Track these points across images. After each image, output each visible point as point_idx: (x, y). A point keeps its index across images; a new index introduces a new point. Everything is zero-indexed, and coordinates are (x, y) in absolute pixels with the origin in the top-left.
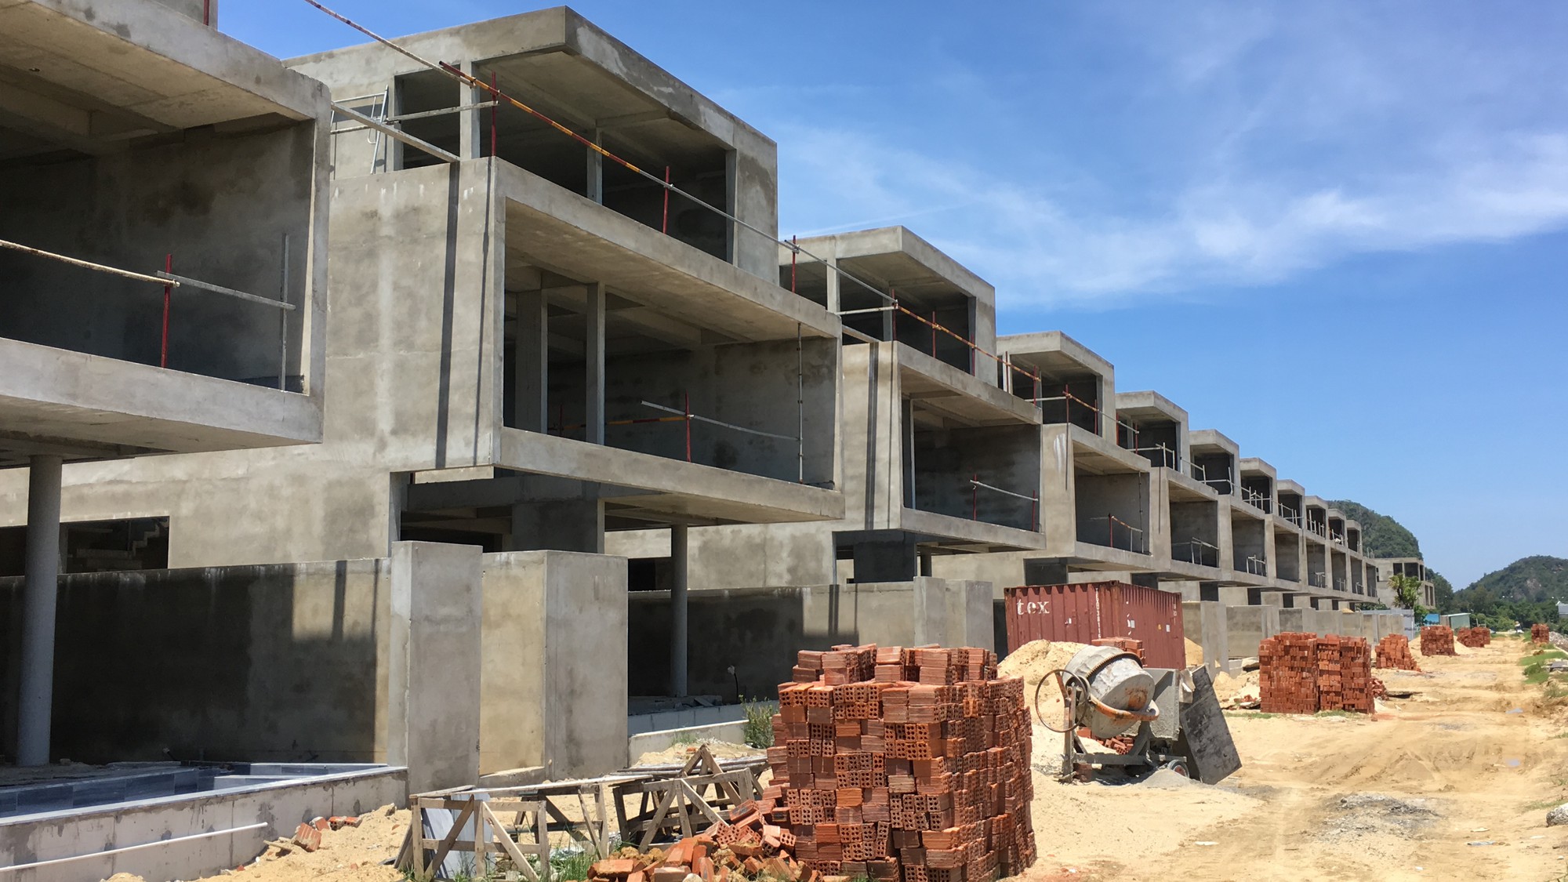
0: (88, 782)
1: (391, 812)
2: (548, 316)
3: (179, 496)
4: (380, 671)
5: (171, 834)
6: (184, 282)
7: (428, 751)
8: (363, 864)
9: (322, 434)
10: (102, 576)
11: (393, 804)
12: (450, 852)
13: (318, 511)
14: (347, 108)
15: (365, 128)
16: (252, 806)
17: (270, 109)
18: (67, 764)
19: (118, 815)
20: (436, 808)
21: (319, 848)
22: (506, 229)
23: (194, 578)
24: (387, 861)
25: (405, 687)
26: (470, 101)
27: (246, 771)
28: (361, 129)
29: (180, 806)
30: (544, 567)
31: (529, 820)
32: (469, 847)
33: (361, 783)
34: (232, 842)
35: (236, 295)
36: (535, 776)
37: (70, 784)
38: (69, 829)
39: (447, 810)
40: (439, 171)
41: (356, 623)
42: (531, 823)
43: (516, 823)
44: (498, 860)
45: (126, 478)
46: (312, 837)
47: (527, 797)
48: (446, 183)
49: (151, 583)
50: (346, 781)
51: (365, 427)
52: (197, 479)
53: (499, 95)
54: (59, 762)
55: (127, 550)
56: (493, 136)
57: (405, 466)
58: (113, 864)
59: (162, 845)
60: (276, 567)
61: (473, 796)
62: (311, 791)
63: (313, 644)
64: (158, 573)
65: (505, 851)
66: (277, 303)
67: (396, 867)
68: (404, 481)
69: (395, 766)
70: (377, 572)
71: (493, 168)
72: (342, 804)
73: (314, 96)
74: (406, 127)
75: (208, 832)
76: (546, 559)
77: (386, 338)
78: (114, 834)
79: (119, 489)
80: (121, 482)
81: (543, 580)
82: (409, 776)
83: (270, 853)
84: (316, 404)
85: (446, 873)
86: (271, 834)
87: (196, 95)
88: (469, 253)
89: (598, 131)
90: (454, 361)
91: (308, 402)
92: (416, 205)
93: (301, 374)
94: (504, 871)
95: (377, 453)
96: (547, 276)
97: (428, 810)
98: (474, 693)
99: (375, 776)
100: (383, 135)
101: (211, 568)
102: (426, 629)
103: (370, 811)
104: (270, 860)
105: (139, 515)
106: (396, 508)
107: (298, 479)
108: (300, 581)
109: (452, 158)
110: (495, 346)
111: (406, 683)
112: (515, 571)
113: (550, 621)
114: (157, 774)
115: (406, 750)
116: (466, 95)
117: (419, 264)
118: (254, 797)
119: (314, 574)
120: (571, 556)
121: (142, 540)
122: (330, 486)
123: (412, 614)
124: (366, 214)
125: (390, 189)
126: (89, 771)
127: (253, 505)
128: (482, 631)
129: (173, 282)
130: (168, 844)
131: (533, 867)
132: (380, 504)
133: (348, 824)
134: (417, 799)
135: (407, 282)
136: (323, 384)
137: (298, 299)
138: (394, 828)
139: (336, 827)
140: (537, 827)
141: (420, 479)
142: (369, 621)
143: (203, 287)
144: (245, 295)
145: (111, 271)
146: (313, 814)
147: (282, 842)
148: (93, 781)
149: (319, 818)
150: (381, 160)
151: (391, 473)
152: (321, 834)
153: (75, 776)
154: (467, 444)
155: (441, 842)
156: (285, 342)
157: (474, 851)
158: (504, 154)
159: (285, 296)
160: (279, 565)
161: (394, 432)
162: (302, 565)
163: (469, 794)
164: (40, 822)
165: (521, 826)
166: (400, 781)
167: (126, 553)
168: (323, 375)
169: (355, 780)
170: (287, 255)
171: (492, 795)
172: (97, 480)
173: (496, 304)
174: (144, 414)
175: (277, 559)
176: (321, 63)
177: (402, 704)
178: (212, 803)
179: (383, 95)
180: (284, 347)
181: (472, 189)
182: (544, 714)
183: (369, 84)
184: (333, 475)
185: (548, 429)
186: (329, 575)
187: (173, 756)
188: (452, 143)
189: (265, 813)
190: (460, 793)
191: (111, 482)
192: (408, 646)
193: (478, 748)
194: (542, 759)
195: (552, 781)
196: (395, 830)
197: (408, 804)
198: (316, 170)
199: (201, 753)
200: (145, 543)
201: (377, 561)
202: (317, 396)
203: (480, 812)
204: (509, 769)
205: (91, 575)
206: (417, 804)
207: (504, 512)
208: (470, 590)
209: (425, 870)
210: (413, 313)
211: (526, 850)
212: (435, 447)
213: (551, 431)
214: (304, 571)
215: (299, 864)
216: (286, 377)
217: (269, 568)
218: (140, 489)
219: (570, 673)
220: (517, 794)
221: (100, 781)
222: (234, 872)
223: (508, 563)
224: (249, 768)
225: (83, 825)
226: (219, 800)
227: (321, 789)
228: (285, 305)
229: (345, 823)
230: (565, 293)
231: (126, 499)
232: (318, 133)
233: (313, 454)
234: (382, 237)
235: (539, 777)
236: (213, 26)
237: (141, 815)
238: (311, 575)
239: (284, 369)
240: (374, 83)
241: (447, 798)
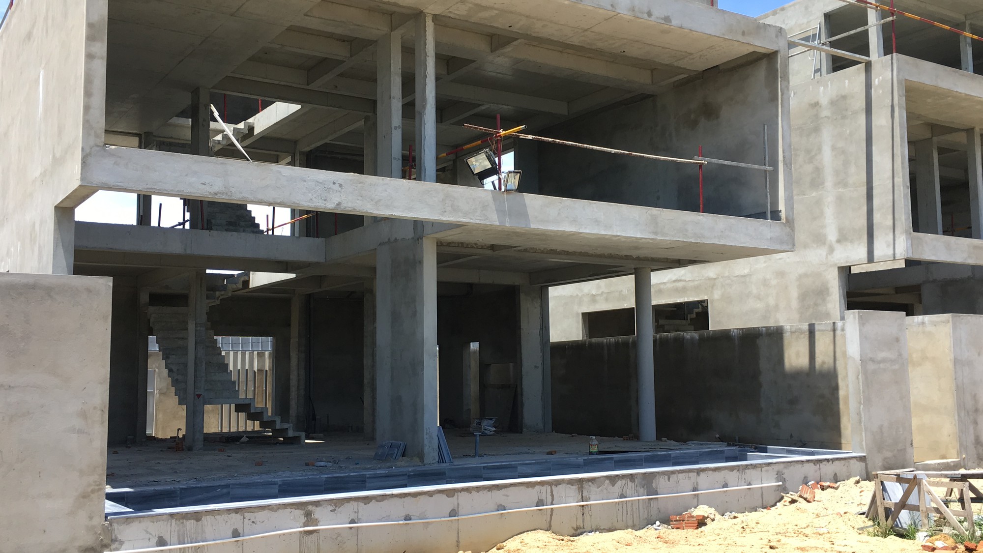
0: (678, 452)
1: (858, 482)
2: (938, 155)
3: (712, 287)
4: (842, 393)
5: (727, 485)
6: (709, 161)
7: (879, 445)
8: (845, 513)
9: (795, 245)
10: (675, 335)
11: (858, 477)
12: (902, 510)
13: (794, 293)
14: (796, 40)
15: (808, 50)
16: (772, 472)
17: (751, 49)
18: (665, 441)
19: (699, 471)
20: (891, 481)
21: (814, 501)
22: (906, 100)
23: (725, 335)
24: (860, 513)
25: (860, 403)
26: (875, 20)
27: (765, 450)
28: (805, 51)
29: (732, 469)
30: (950, 324)
31: (956, 495)
32: (915, 508)
33: (837, 462)
34: (762, 492)
35: (739, 165)
36: (954, 465)
37: (669, 452)
38: (673, 478)
39: (898, 484)
40: (858, 69)
41: (824, 363)
42: (958, 497)
43: (947, 496)
44: (936, 519)
45: (683, 278)
46: (810, 493)
47: (953, 479)
48: (862, 77)
49: (702, 339)
50: (828, 460)
51: (819, 239)
52: (722, 277)
53: (896, 12)
54: (661, 440)
55: (685, 320)
56: (894, 40)
57: (847, 262)
58: (698, 500)
59: (723, 491)
60: (772, 328)
61: (915, 476)
62: (807, 465)
63: (797, 374)
64: (705, 333)
65: (940, 513)
66: (763, 167)
67: (867, 517)
68: (845, 271)
69: (857, 453)
70: (834, 330)
71: (894, 61)
72: (826, 474)
73: (777, 36)
74: (833, 45)
75: (748, 485)
76: (951, 319)
77: (829, 181)
78: (697, 482)
79: (680, 284)
80: (680, 281)
81: (950, 334)
82: (867, 460)
83: (785, 501)
84: (790, 227)
85: (901, 524)
86: (785, 490)
87: (708, 49)
88: (881, 120)
89: (968, 22)
90: (875, 192)
91: (785, 226)
92: (843, 94)
93: (780, 210)
94: (941, 527)
95: (828, 255)
96: (936, 128)
97: (885, 482)
98: (907, 409)
99: (845, 459)
100: (818, 52)
101: (734, 329)
102: (871, 367)
103: (844, 481)
104: (785, 505)
105: (691, 299)
106: (843, 290)
107: (781, 274)
108: (787, 336)
109: (866, 60)
110: (903, 179)
111: (861, 402)
112: (929, 328)
113: (956, 361)
114: (715, 449)
115: (864, 443)
116: (872, 17)
117: (848, 131)
118: (773, 466)
119: (795, 332)
120: (969, 317)
121: (693, 314)
122: (800, 277)
123: (861, 357)
124: (812, 105)
125: (826, 86)
126: (677, 446)
127: (755, 291)
128: (909, 368)
129: (703, 162)
130: (727, 491)
131: (962, 526)
132: (832, 287)
133: (831, 487)
134: (877, 475)
135: (840, 144)
136: (793, 213)
137: (775, 164)
138: (861, 492)
139: (823, 488)
140: (963, 500)
141: (855, 270)
142: (831, 361)
143: (720, 163)
144: (743, 165)
145: (670, 160)
146: (809, 479)
147: (792, 495)
148: (682, 452)
149: (812, 482)
150: (818, 69)
151: (838, 267)
152: (815, 492)
153: (671, 448)
154: (888, 246)
155: (896, 504)
156: (768, 191)
157: (919, 511)
158: (900, 51)
159: (767, 163)
160: (773, 327)
161: (839, 241)
162: (787, 327)
163: (913, 474)
164: (658, 473)
165: (950, 498)
166: (861, 463)
167: (684, 321)
168: (792, 208)
169: (833, 460)
170: (766, 138)
171: (928, 476)
172: (668, 280)
173: (902, 151)
174: (693, 240)
175: (771, 323)
176: (777, 15)
177: (859, 414)
178: (749, 469)
179: (817, 27)
180: (768, 194)
181: (881, 77)
182: (957, 425)
183: (808, 22)
184: (801, 270)
185: (943, 232)
186: (804, 332)
187: (721, 440)
188: (864, 49)
189: (780, 476)
190: (906, 473)
191: (675, 281)
192: (860, 377)
193: (912, 444)
194: (958, 454)
195: (966, 469)
196: (862, 494)
197: (868, 477)
198: (781, 81)
199: (737, 439)
200: (694, 316)
201: (834, 323)
202: (790, 222)
203: (922, 486)
204: (935, 459)
205: (669, 334)
206: (878, 478)
207: (915, 290)
208: (899, 341)
209: (887, 520)
210: (846, 164)
211: (956, 513)
212: (866, 249)
213: (946, 232)
214: (789, 330)
215: (803, 510)
216: (771, 212)
217: (768, 328)
218: (691, 284)
219: (975, 397)
220: (946, 476)
221: (685, 451)
222: (765, 510)
223: (923, 323)
224: (767, 449)
225: (681, 476)
226: (753, 467)
227: (812, 464)
228: (767, 168)
229: (829, 487)
230: (950, 138)
231: (684, 290)
232: (781, 58)
233: (788, 258)
234: (822, 118)
235: (956, 466)
236: (716, 6)
237: (710, 472)
238: (793, 332)
239: (769, 207)
240: (811, 20)
241: (898, 475)
